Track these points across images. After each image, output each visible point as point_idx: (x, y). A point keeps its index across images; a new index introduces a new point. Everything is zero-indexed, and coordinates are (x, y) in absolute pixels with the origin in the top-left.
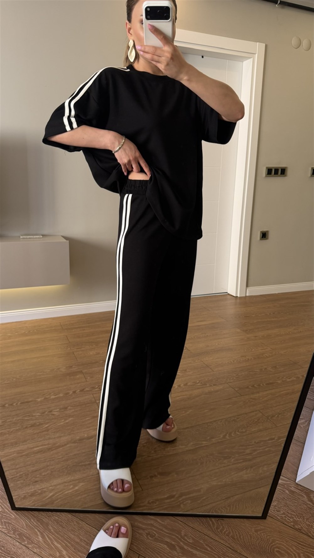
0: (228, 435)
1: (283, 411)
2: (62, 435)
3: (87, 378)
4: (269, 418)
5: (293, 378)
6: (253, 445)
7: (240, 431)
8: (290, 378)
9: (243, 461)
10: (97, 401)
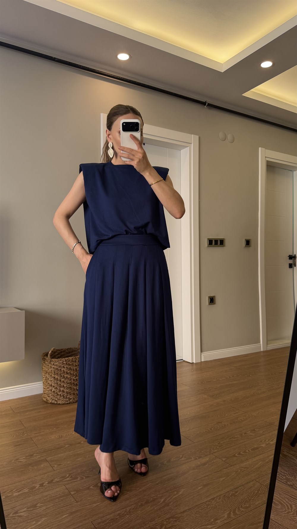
0: (231, 513)
3: (54, 467)
7: (243, 506)
10: (72, 493)
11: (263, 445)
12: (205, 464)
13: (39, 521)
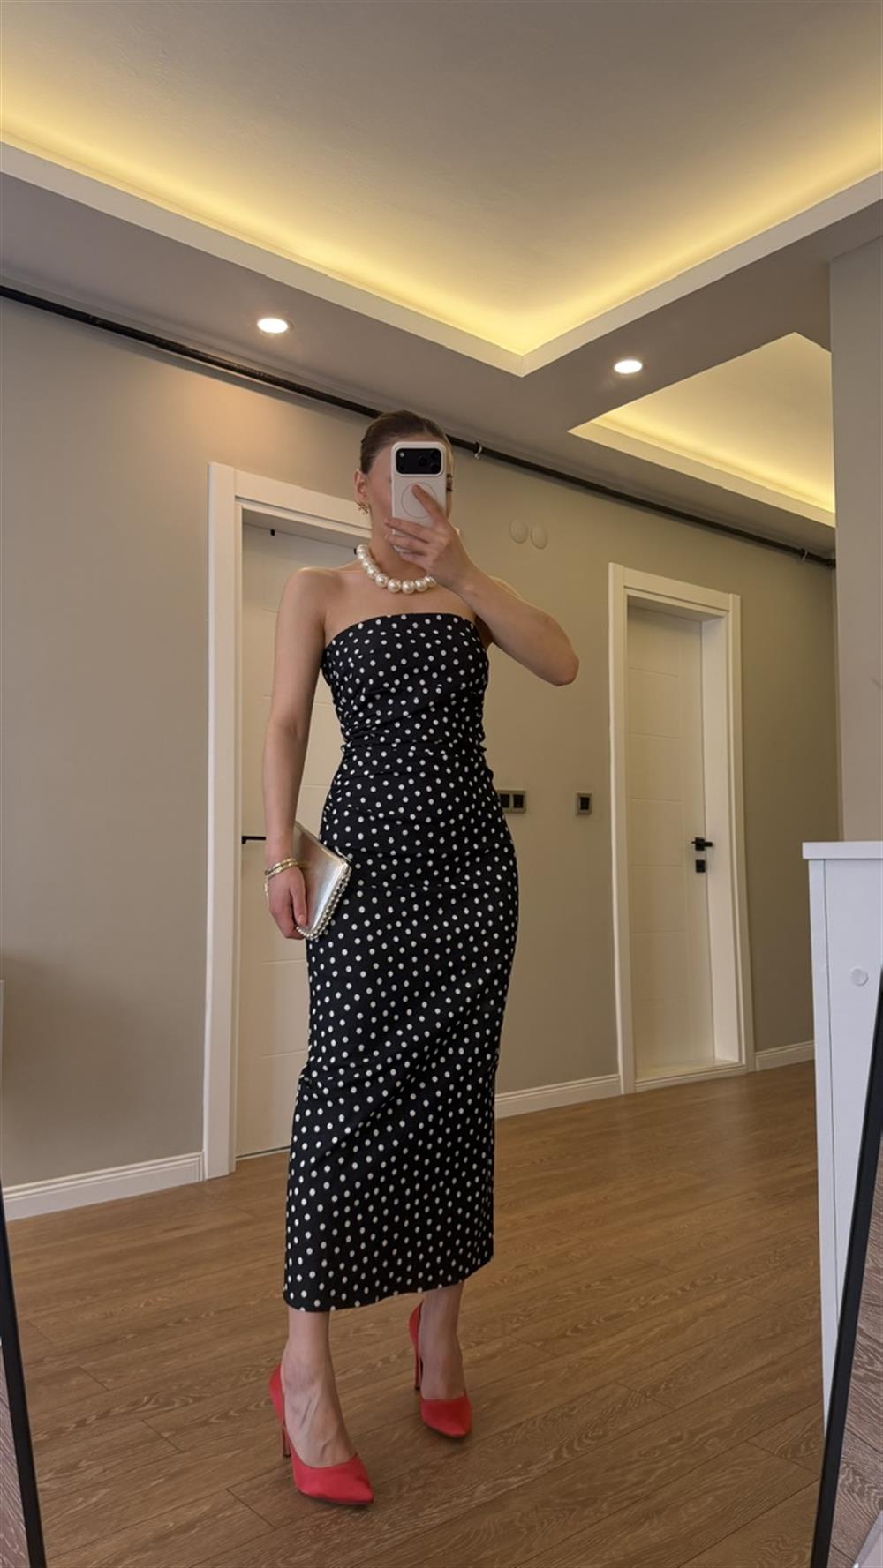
0: (564, 1449)
1: (673, 1373)
2: (95, 1537)
3: (105, 1382)
4: (648, 1394)
5: (661, 1296)
6: (637, 1461)
7: (590, 1435)
8: (654, 1299)
9: (633, 1503)
10: (166, 1435)
11: (632, 1309)
12: (492, 1357)
13: (93, 1496)
